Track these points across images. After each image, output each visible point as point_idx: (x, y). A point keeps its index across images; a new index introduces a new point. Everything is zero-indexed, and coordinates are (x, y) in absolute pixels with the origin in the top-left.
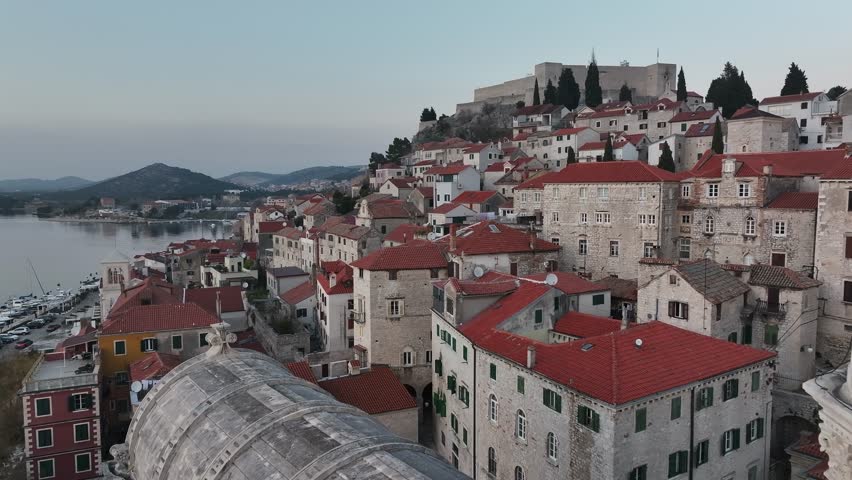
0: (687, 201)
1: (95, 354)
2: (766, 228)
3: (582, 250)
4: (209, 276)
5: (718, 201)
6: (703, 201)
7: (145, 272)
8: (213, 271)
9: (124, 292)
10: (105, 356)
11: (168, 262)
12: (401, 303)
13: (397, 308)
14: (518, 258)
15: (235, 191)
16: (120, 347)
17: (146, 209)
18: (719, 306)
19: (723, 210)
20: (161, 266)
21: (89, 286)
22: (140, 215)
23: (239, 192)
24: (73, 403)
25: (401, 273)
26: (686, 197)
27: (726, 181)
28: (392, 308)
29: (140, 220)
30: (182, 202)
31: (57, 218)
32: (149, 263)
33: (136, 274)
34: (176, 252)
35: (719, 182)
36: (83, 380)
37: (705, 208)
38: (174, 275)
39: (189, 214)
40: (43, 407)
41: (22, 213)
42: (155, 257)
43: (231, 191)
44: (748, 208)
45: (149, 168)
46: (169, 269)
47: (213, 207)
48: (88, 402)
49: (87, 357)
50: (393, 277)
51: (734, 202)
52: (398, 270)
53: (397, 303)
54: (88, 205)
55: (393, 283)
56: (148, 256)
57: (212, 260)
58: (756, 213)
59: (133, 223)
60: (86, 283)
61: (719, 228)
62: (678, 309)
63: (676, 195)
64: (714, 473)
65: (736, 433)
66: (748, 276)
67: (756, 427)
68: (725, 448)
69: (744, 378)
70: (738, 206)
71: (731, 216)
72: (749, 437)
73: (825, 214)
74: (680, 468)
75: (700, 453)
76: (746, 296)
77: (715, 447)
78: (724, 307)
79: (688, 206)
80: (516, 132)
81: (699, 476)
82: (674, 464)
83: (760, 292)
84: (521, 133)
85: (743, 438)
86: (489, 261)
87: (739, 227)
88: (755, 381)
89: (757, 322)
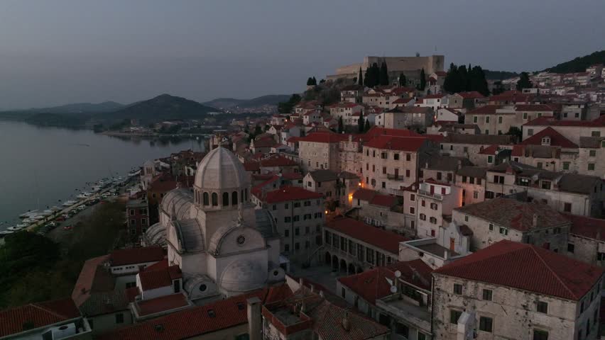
0: (341, 149)
1: (146, 198)
2: (360, 160)
3: (309, 165)
4: (189, 171)
6: (345, 149)
7: (160, 168)
8: (190, 168)
9: (154, 177)
10: (149, 199)
11: (170, 163)
15: (214, 113)
16: (154, 196)
17: (158, 127)
18: (320, 183)
19: (349, 152)
20: (167, 165)
21: (133, 175)
23: (216, 113)
24: (141, 212)
27: (350, 143)
29: (155, 134)
30: (180, 122)
31: (105, 132)
32: (162, 164)
33: (157, 169)
34: (175, 158)
35: (348, 143)
36: (144, 205)
37: (345, 152)
38: (174, 170)
39: (184, 131)
40: (132, 213)
41: (84, 128)
42: (164, 160)
43: (211, 113)
44: (355, 152)
46: (171, 167)
47: (199, 126)
48: (145, 212)
49: (143, 199)
51: (352, 150)
54: (123, 124)
56: (161, 160)
57: (191, 163)
58: (357, 154)
59: (151, 137)
60: (131, 173)
61: (348, 159)
62: (310, 184)
63: (338, 146)
64: (302, 224)
65: (310, 215)
66: (339, 175)
67: (319, 215)
68: (305, 218)
69: (313, 201)
70: (353, 152)
71: (351, 154)
72: (316, 217)
73: (364, 155)
74: (289, 221)
75: (296, 218)
76: (338, 180)
77: (301, 217)
78: (322, 184)
79: (341, 151)
80: (342, 99)
81: (296, 224)
82: (287, 220)
83: (341, 180)
84: (344, 100)
85: (313, 217)
86: (271, 169)
87: (352, 158)
88: (318, 203)
89: (341, 189)
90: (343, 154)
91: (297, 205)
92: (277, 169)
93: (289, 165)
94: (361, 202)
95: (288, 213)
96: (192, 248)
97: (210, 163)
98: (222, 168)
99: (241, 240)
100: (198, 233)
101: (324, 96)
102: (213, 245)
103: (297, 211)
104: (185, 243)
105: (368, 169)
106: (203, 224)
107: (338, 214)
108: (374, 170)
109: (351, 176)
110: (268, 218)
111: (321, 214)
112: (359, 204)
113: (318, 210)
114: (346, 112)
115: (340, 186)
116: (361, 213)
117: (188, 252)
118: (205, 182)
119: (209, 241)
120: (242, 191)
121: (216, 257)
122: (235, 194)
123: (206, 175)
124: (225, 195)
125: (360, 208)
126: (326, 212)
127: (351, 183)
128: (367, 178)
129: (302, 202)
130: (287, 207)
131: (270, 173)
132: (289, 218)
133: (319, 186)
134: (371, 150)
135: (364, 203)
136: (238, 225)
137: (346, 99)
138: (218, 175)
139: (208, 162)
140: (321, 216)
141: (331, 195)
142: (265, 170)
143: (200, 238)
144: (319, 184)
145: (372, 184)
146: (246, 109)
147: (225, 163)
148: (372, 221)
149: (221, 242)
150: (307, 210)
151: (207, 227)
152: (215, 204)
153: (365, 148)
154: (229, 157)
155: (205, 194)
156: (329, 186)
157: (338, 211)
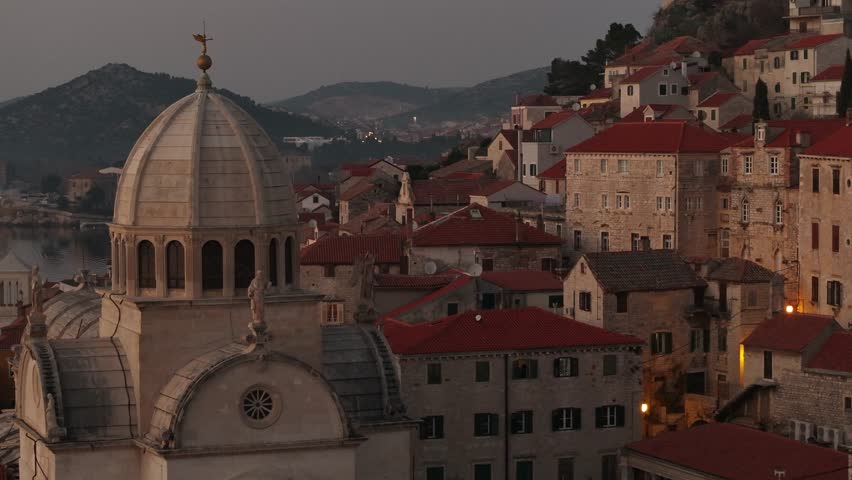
0: (726, 178)
2: (791, 215)
5: (752, 178)
6: (740, 179)
12: (340, 307)
13: (335, 313)
14: (495, 253)
15: (312, 141)
18: (623, 297)
19: (756, 191)
22: (64, 205)
25: (340, 269)
26: (726, 174)
27: (758, 153)
28: (330, 313)
35: (752, 153)
37: (740, 189)
44: (776, 188)
45: (95, 78)
50: (330, 273)
51: (766, 181)
52: (336, 264)
53: (335, 307)
55: (329, 281)
58: (783, 194)
59: (48, 225)
61: (753, 216)
62: (585, 300)
63: (713, 169)
64: (543, 445)
65: (577, 413)
66: (705, 270)
67: (615, 415)
68: (556, 424)
69: (590, 360)
70: (769, 186)
71: (763, 199)
72: (600, 422)
73: (803, 196)
74: (494, 432)
75: (520, 422)
76: (700, 291)
77: (541, 421)
78: (633, 299)
79: (727, 186)
80: (794, 26)
81: (521, 444)
82: (484, 424)
83: (714, 289)
84: (803, 29)
85: (588, 419)
86: (449, 256)
87: (769, 214)
88: (610, 368)
89: (713, 325)
90: (735, 197)
91: (523, 372)
92: (471, 254)
93: (519, 246)
94: (777, 361)
95: (486, 397)
96: (92, 429)
97: (165, 140)
98: (204, 157)
99: (256, 404)
100: (116, 380)
101: (730, 26)
102: (162, 421)
103: (525, 394)
104: (67, 410)
105: (815, 244)
106: (132, 352)
107: (692, 419)
108: (836, 247)
109: (752, 274)
110: (370, 352)
111: (621, 410)
112: (768, 373)
113: (610, 393)
114: (792, 67)
115: (706, 313)
116: (777, 407)
117: (75, 440)
118: (144, 207)
119: (150, 408)
120: (273, 243)
121: (166, 454)
122: (244, 250)
123: (149, 181)
124: (212, 251)
125: (774, 388)
126: (644, 408)
127: (750, 300)
128: (815, 281)
129: (545, 361)
130: (482, 374)
131: (442, 268)
132: (494, 418)
133: (622, 308)
134: (826, 166)
135: (786, 366)
136: (249, 350)
137: (809, 26)
138: (189, 181)
139: (158, 139)
140: (621, 423)
141: (669, 350)
142: (428, 261)
143: (121, 398)
144: (619, 299)
145: (831, 302)
146: (451, 124)
147: (214, 142)
148: (815, 432)
149: (185, 405)
150: (567, 393)
151: (143, 358)
152: (174, 282)
153: (806, 164)
154: (232, 123)
155: (144, 248)
156: (663, 310)
157: (695, 406)
